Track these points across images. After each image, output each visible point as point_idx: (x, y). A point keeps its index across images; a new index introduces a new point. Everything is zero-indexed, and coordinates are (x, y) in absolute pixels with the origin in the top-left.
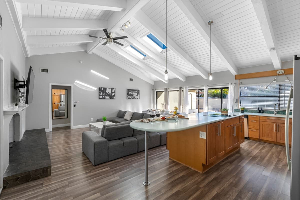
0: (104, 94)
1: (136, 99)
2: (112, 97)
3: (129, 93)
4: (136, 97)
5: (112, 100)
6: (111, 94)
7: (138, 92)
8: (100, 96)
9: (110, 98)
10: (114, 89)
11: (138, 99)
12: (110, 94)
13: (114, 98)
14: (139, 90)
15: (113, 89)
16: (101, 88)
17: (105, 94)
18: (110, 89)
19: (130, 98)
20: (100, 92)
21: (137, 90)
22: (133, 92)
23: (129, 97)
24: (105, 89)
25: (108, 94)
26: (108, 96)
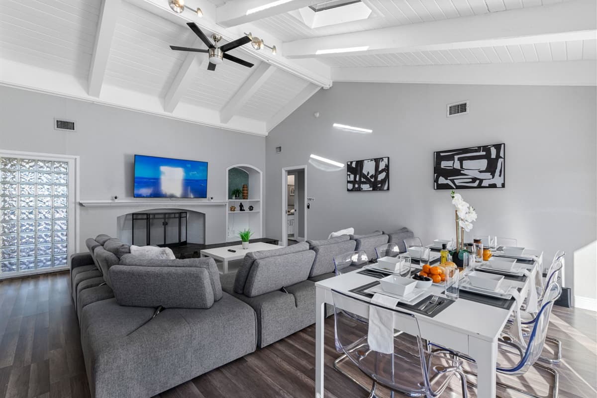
0: (357, 179)
1: (480, 186)
2: (380, 185)
3: (442, 166)
4: (481, 181)
5: (378, 194)
6: (375, 176)
7: (493, 156)
8: (349, 184)
9: (373, 190)
10: (386, 159)
11: (493, 186)
12: (372, 177)
13: (386, 188)
14: (498, 147)
15: (382, 159)
16: (351, 162)
17: (360, 179)
18: (373, 163)
19: (447, 184)
20: (349, 173)
21: (486, 149)
22: (461, 160)
23: (442, 180)
24: (360, 164)
25: (368, 177)
26: (367, 184)
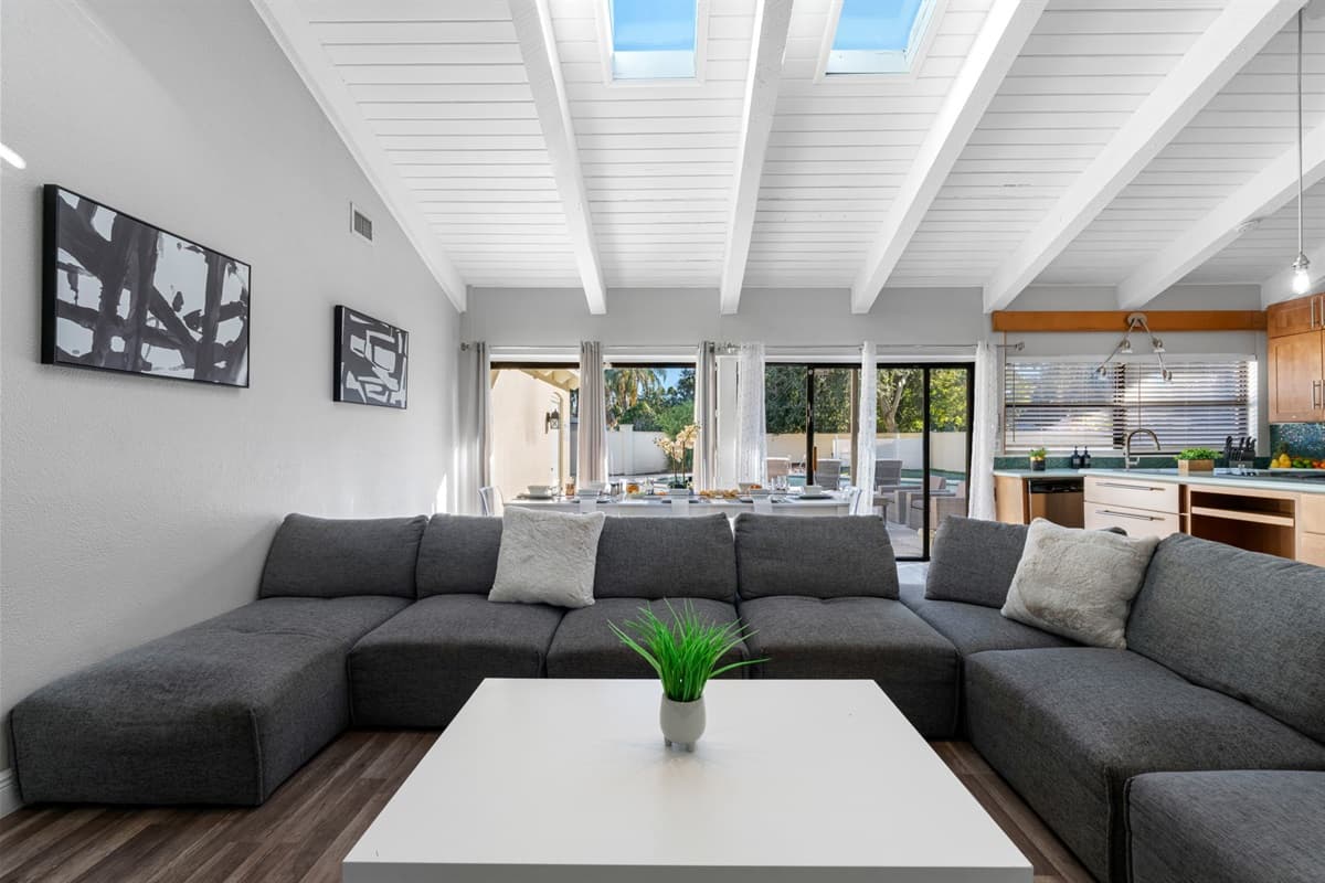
0: (124, 309)
1: (389, 404)
3: (349, 346)
4: (390, 392)
5: (210, 400)
6: (208, 321)
7: (400, 352)
8: (61, 324)
9: (199, 379)
10: (242, 271)
11: (400, 404)
14: (404, 333)
15: (232, 262)
16: (85, 203)
17: (137, 312)
19: (358, 392)
20: (62, 256)
21: (395, 333)
22: (373, 341)
23: (352, 382)
25: (180, 315)
26: (173, 346)
